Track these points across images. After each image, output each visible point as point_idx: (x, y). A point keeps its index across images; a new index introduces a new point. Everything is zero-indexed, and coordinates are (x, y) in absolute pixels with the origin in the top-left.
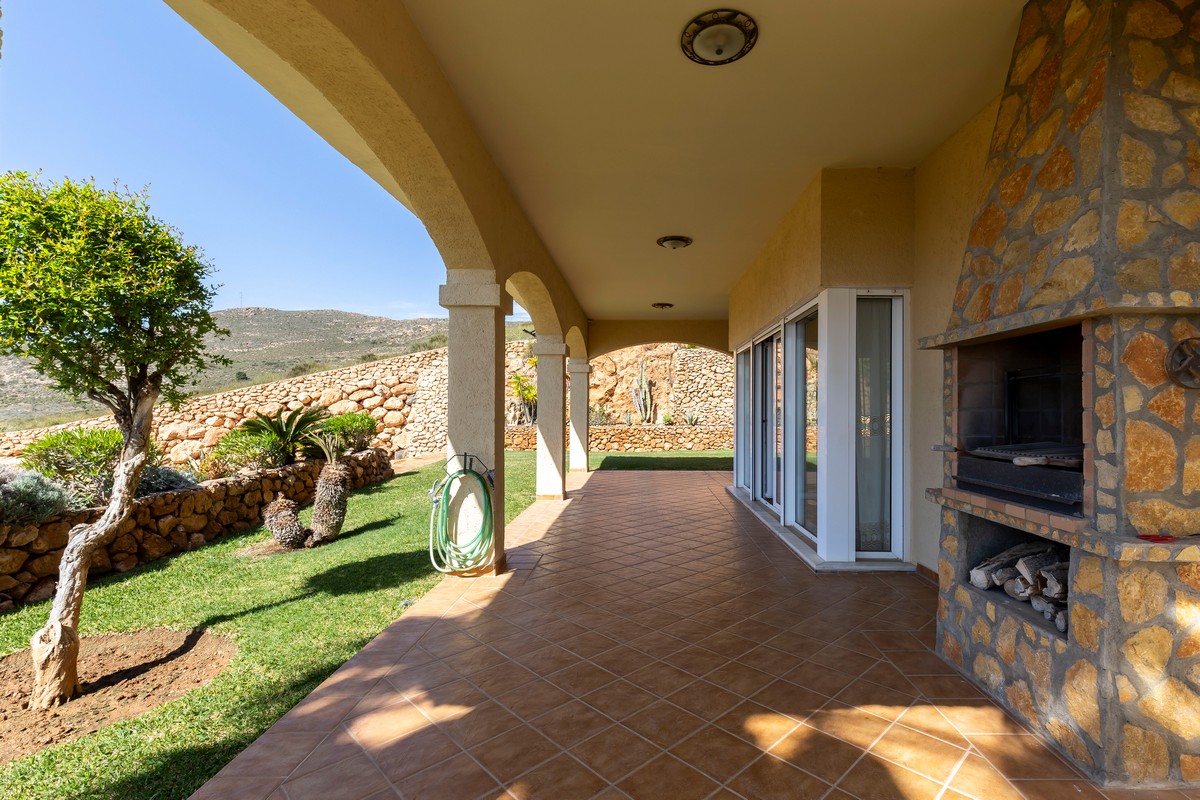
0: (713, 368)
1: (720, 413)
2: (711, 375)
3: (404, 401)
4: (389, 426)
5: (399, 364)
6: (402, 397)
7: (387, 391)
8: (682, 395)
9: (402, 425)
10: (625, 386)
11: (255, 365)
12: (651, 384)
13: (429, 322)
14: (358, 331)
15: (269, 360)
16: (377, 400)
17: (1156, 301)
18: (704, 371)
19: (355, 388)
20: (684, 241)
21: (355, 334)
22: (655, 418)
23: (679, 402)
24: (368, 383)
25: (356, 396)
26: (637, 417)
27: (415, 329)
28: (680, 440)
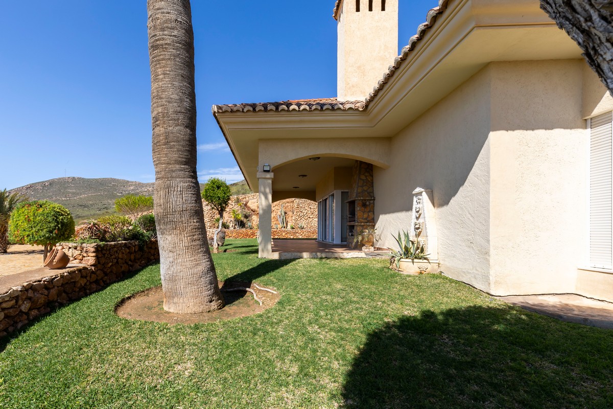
0: (310, 207)
1: (313, 224)
2: (309, 209)
8: (297, 217)
10: (275, 214)
11: (74, 206)
12: (285, 213)
14: (124, 189)
15: (81, 204)
17: (362, 198)
18: (306, 208)
20: (306, 176)
21: (122, 190)
22: (287, 226)
23: (296, 220)
26: (280, 226)
28: (297, 235)
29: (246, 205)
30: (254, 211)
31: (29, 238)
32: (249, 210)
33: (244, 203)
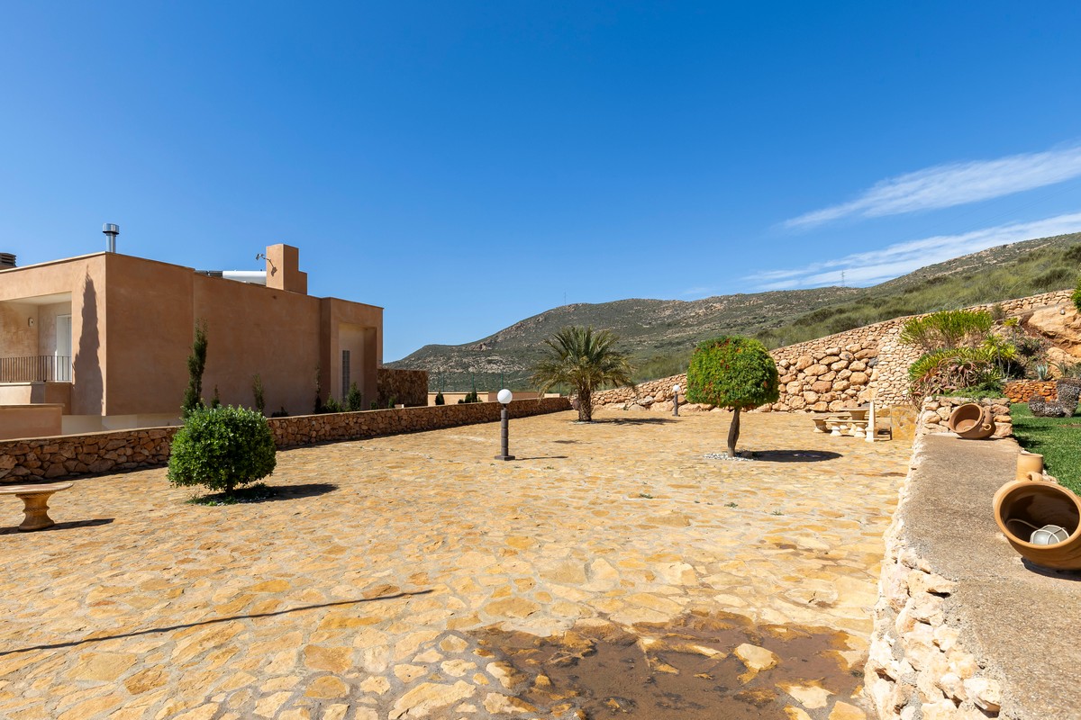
3: (867, 364)
4: (855, 384)
5: (860, 334)
6: (865, 360)
7: (851, 357)
9: (866, 383)
13: (720, 300)
14: (655, 316)
16: (844, 363)
19: (824, 355)
24: (835, 350)
25: (826, 361)
27: (706, 308)
29: (1024, 323)
30: (1052, 337)
31: (728, 394)
32: (1034, 335)
33: (1019, 318)
